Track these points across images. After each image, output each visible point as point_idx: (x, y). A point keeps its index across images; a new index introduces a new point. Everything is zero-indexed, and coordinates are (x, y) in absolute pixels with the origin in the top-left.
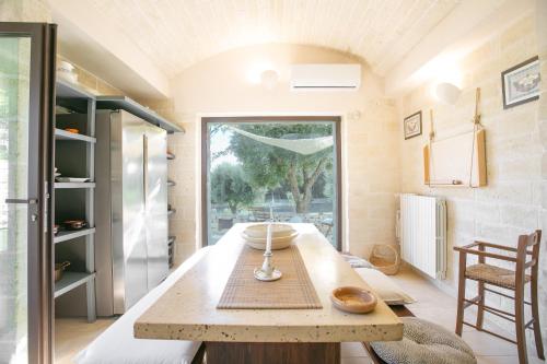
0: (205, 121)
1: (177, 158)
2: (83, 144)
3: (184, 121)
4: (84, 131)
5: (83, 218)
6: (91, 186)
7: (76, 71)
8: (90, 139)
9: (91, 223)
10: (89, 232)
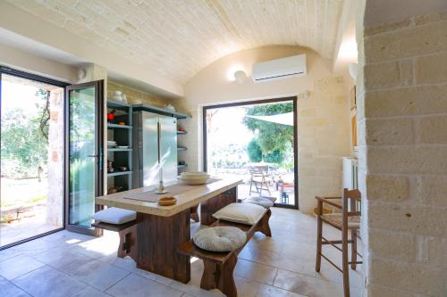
0: (205, 109)
1: (189, 133)
2: (127, 129)
3: (192, 110)
4: (127, 124)
5: (127, 165)
6: (130, 150)
7: (123, 93)
8: (130, 127)
9: (131, 168)
10: (130, 173)
